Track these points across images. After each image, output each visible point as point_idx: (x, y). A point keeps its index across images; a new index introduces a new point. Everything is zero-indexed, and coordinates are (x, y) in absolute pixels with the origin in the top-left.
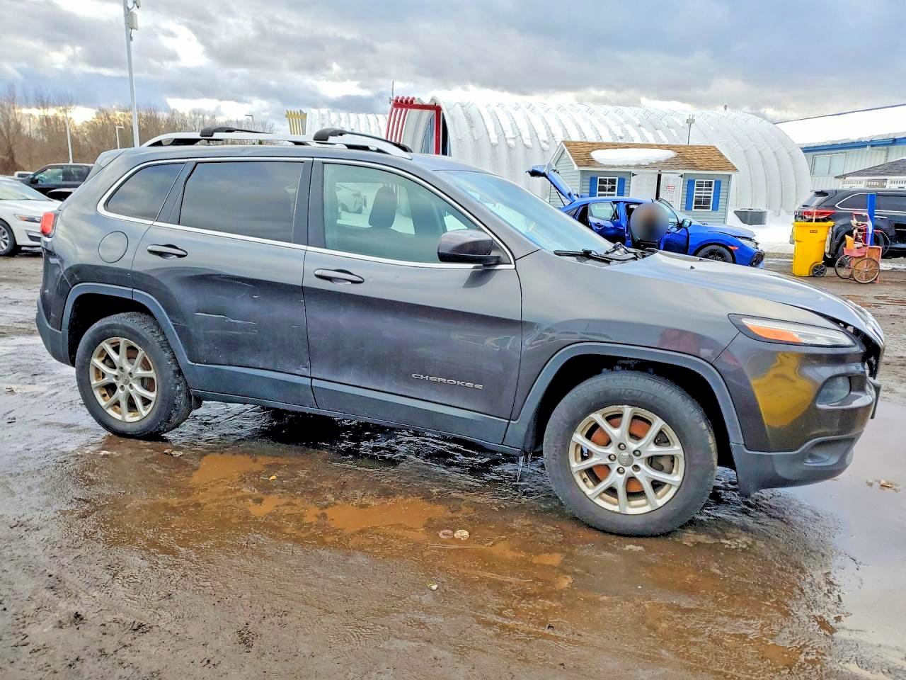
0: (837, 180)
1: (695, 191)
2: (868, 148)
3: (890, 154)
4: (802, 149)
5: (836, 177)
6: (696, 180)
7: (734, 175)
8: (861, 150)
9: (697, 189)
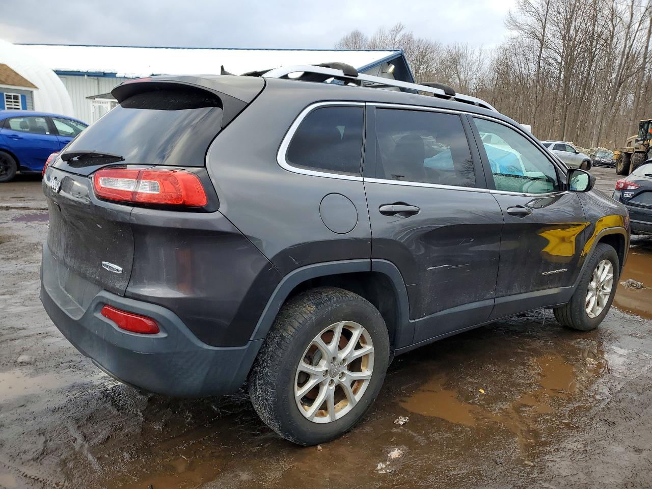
0: (89, 100)
1: (6, 103)
2: (86, 77)
3: (100, 83)
4: (54, 71)
5: (87, 98)
6: (5, 94)
7: (35, 92)
8: (80, 77)
9: (7, 101)
